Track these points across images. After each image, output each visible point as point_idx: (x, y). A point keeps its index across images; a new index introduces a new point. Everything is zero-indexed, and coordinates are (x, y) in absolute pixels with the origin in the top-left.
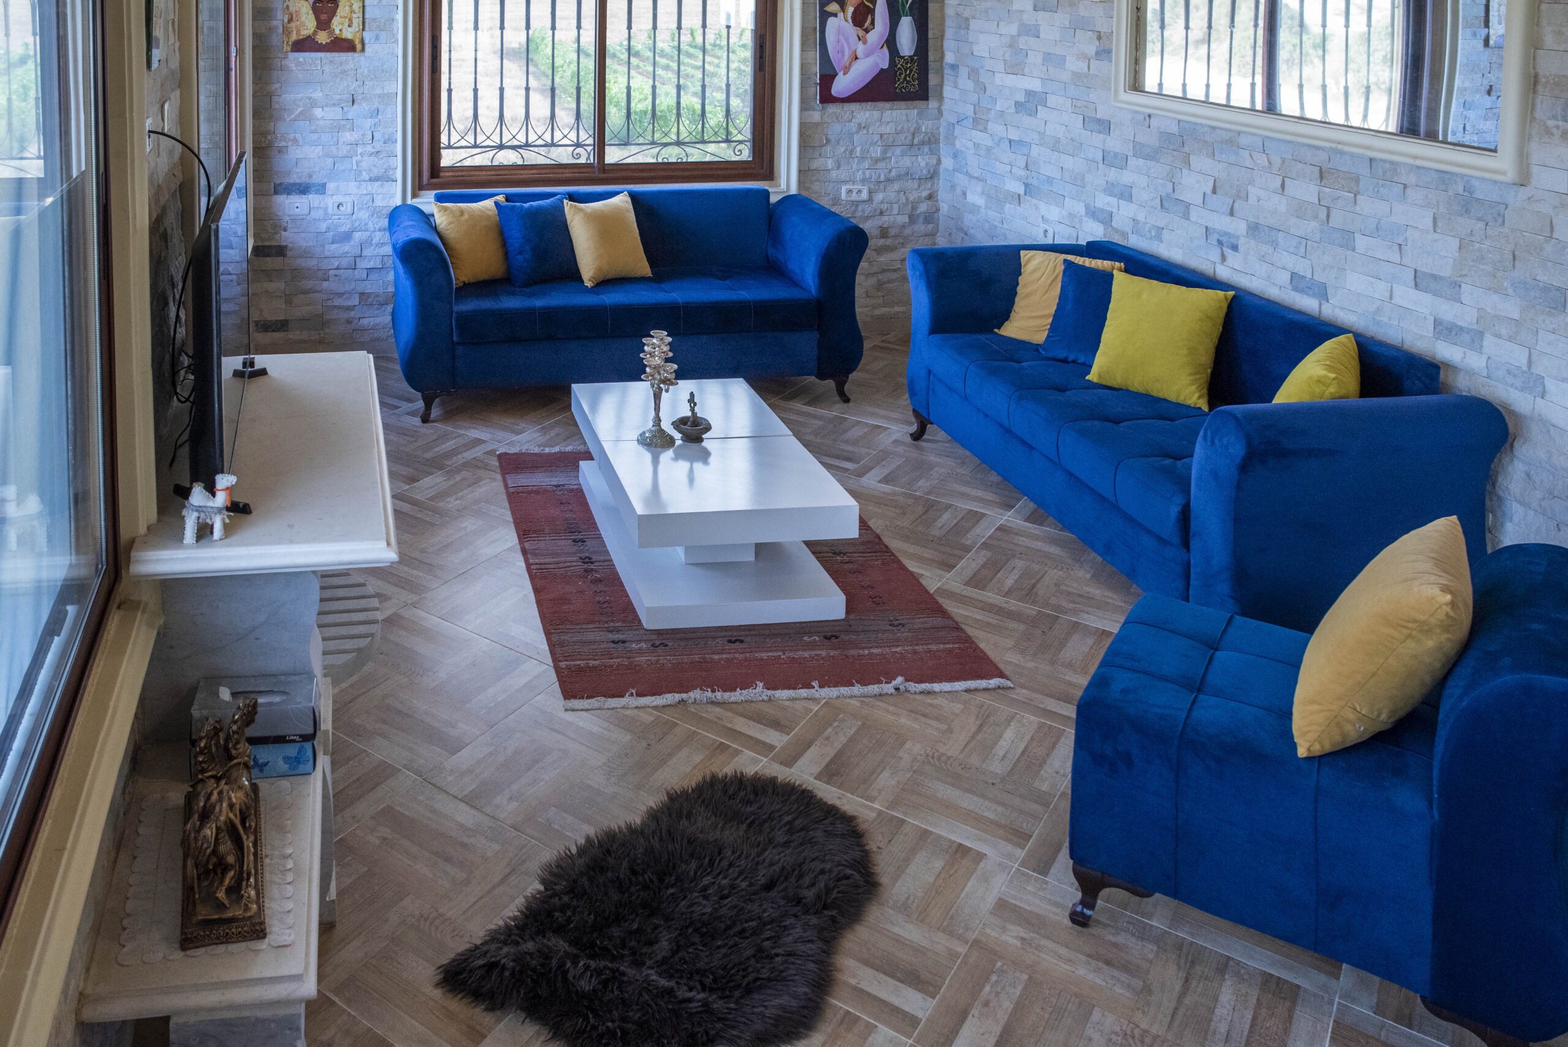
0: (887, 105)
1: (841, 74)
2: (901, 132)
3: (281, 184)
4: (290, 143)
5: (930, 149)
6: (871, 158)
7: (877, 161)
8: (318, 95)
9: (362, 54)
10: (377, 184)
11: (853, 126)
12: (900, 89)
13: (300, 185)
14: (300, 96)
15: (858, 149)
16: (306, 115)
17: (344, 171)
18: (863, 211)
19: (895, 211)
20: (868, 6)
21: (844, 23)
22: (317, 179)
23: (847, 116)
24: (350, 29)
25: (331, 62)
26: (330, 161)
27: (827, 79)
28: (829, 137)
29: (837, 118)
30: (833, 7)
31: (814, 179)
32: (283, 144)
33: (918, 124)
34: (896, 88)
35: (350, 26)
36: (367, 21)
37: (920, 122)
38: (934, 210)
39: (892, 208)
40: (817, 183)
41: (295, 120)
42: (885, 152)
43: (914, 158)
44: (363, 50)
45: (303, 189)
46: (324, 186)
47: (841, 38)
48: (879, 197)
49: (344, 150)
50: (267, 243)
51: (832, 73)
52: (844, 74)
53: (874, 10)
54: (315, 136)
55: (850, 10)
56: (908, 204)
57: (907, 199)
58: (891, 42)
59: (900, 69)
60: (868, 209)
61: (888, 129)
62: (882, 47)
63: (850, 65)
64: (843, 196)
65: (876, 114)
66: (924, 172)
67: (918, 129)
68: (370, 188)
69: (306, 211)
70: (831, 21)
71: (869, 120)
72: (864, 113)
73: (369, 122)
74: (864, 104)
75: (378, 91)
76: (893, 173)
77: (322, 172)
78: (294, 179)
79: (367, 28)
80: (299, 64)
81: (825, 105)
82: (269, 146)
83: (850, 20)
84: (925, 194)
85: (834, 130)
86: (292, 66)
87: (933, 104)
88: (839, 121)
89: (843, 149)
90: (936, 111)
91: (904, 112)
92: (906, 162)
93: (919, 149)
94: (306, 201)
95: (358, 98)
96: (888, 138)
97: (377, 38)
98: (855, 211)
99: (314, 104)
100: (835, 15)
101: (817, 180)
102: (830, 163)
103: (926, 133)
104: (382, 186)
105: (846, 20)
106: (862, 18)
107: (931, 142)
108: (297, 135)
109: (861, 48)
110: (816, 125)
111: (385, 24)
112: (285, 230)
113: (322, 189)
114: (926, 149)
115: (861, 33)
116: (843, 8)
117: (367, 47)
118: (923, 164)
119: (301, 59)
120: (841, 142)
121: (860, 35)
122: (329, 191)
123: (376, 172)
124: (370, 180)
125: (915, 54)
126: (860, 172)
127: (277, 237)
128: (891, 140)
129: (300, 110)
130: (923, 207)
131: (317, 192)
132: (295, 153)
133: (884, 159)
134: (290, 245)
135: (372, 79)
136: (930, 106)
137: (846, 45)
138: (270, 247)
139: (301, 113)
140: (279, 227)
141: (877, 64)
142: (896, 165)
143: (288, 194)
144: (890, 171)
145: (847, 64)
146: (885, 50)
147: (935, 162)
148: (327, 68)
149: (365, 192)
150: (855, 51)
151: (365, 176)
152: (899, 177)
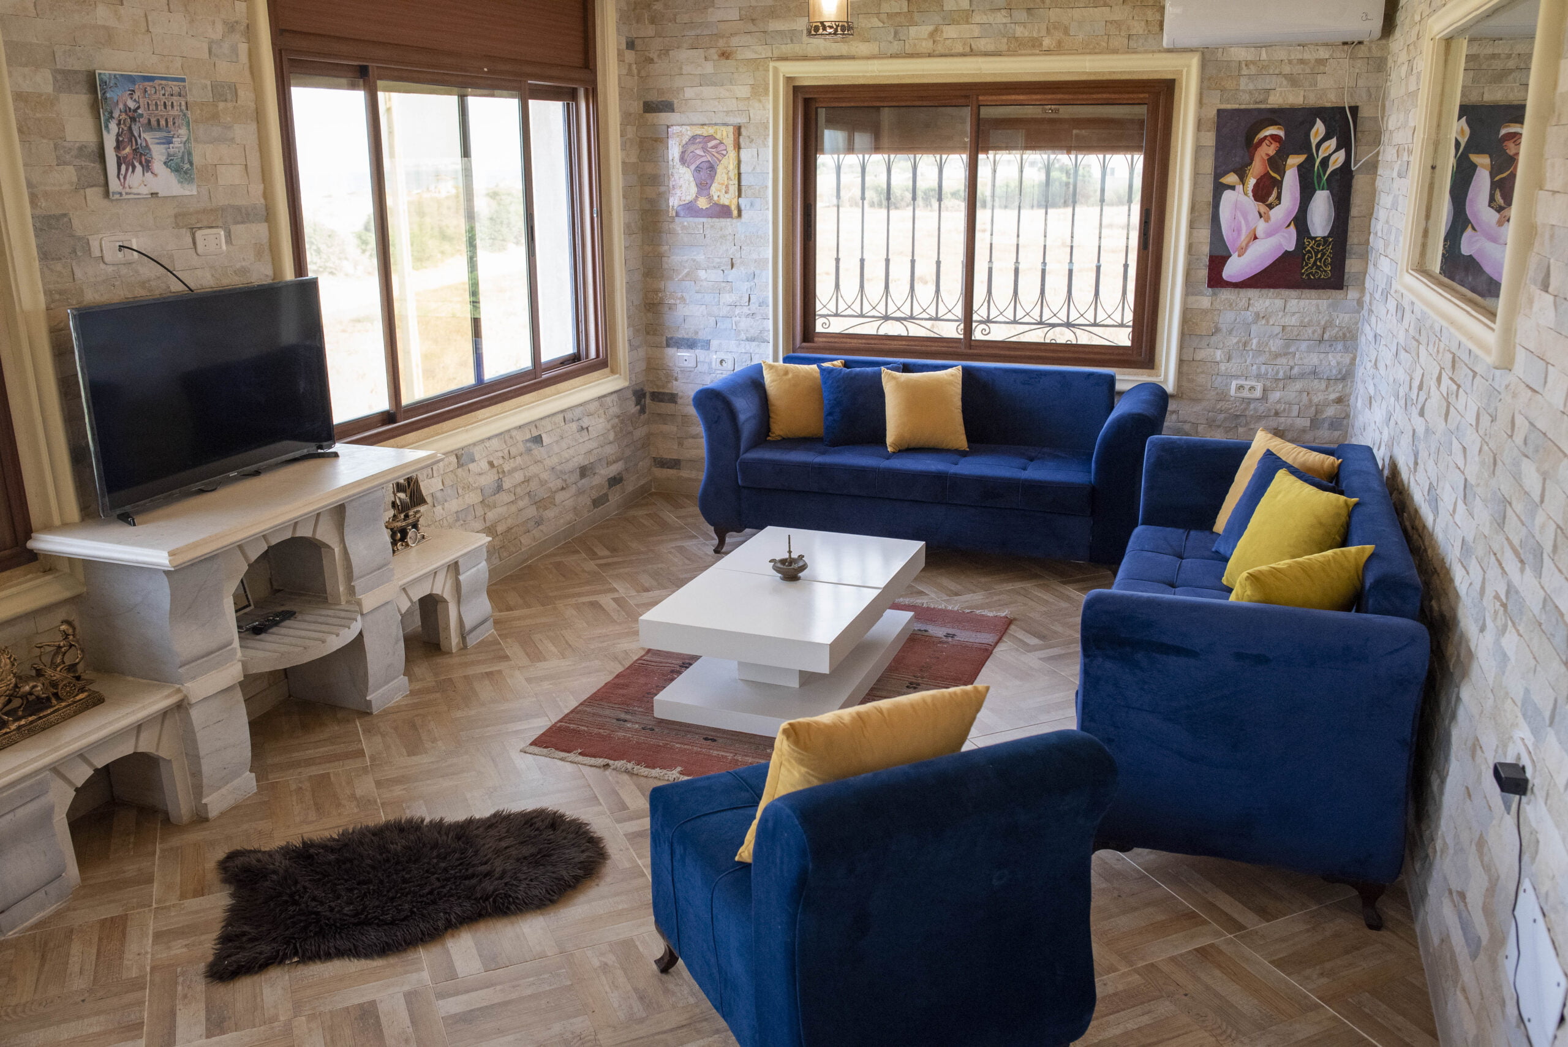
0: (1293, 293)
1: (1234, 257)
2: (1309, 324)
3: (672, 338)
4: (678, 301)
5: (1345, 346)
6: (1270, 352)
7: (1277, 356)
8: (701, 258)
9: (739, 220)
10: (754, 344)
11: (1249, 315)
12: (1308, 275)
13: (688, 340)
14: (685, 258)
15: (1255, 341)
16: (691, 276)
17: (726, 329)
18: (1255, 410)
19: (1295, 413)
20: (1275, 178)
21: (1242, 197)
22: (702, 335)
23: (1243, 303)
24: (726, 195)
25: (712, 227)
26: (712, 320)
27: (1217, 261)
28: (1219, 325)
29: (1231, 304)
30: (1231, 178)
31: (1199, 370)
32: (672, 301)
33: (1330, 316)
34: (1303, 274)
35: (726, 193)
36: (743, 189)
37: (1334, 314)
38: (1343, 416)
39: (1290, 410)
40: (1203, 376)
41: (683, 280)
42: (1287, 346)
43: (1322, 356)
44: (740, 215)
45: (690, 344)
46: (708, 342)
47: (1239, 214)
48: (1275, 396)
49: (725, 311)
50: (661, 390)
51: (1224, 254)
52: (1239, 256)
53: (1281, 182)
54: (699, 296)
55: (1251, 182)
56: (1311, 406)
57: (1310, 401)
58: (1300, 221)
59: (1309, 252)
60: (1261, 408)
61: (1293, 321)
62: (1289, 225)
63: (1247, 245)
64: (1233, 392)
65: (1279, 303)
66: (1334, 372)
67: (1330, 324)
68: (748, 347)
69: (693, 364)
70: (1227, 195)
71: (1270, 310)
72: (1264, 301)
73: (745, 286)
74: (1265, 291)
75: (755, 256)
76: (1296, 370)
77: (707, 330)
78: (681, 334)
79: (743, 195)
80: (684, 228)
81: (1217, 290)
82: (661, 303)
83: (1251, 194)
84: (1333, 396)
85: (1227, 318)
86: (679, 229)
87: (1352, 294)
88: (1232, 309)
89: (1235, 340)
90: (1355, 303)
91: (1314, 302)
92: (1313, 359)
93: (1331, 346)
94: (694, 355)
95: (737, 262)
96: (1292, 331)
97: (752, 205)
98: (1245, 409)
99: (698, 266)
100: (1233, 188)
101: (1202, 372)
102: (1219, 355)
103: (1341, 328)
104: (758, 346)
105: (1246, 194)
106: (1267, 191)
107: (1349, 338)
108: (684, 294)
109: (1261, 227)
110: (1205, 312)
111: (759, 191)
112: (676, 380)
113: (707, 345)
114: (1340, 346)
115: (1263, 208)
116: (1243, 179)
117: (743, 213)
118: (1333, 363)
119: (686, 224)
120: (1234, 333)
121: (1262, 211)
122: (713, 348)
123: (753, 332)
124: (747, 340)
125: (1330, 235)
126: (1255, 367)
127: (669, 385)
128: (1295, 333)
129: (686, 271)
130: (1330, 412)
131: (703, 348)
132: (682, 311)
133: (1286, 354)
134: (680, 394)
135: (748, 245)
136: (1349, 297)
137: (1243, 222)
138: (664, 394)
139: (688, 274)
140: (670, 377)
141: (1281, 245)
142: (1300, 362)
143: (678, 348)
144: (1292, 368)
145: (1244, 245)
146: (1292, 228)
147: (1348, 362)
148: (707, 232)
149: (744, 351)
150: (1255, 230)
151: (743, 336)
152: (1302, 376)
